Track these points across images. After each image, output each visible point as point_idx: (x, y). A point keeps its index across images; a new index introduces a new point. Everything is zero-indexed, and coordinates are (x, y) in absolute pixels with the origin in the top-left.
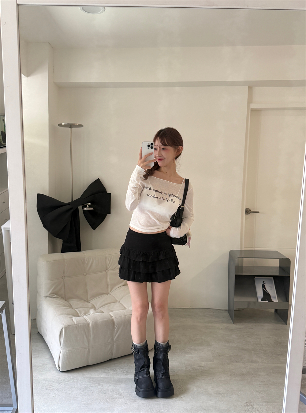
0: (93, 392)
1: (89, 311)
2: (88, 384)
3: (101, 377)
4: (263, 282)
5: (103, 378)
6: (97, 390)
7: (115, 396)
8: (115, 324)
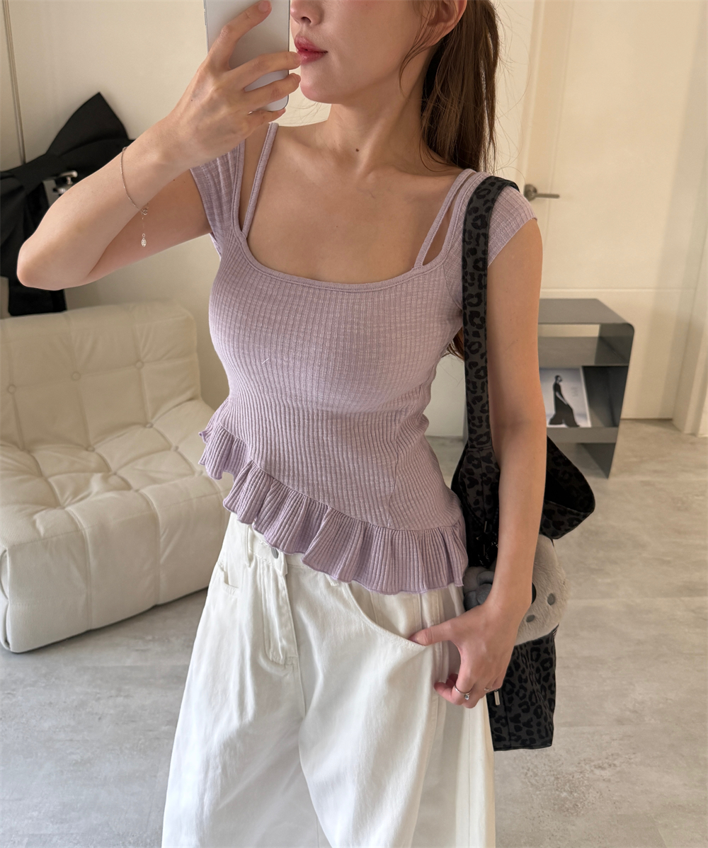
1: (87, 483)
2: (89, 691)
3: (127, 664)
4: (557, 377)
5: (132, 668)
6: (112, 711)
8: (161, 525)
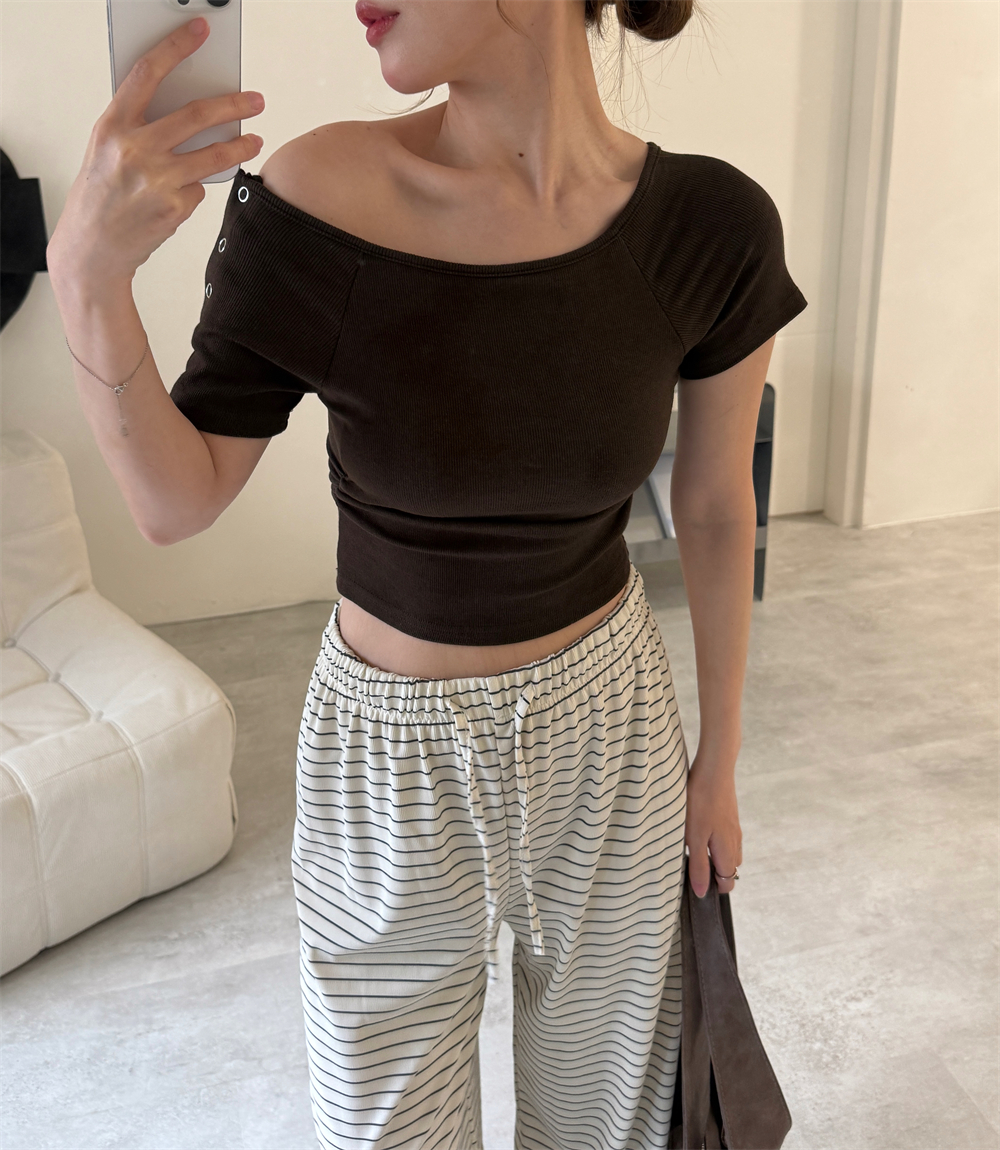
0: (131, 1071)
2: (103, 1032)
3: (150, 982)
5: (159, 985)
6: (147, 1056)
7: (230, 1065)
